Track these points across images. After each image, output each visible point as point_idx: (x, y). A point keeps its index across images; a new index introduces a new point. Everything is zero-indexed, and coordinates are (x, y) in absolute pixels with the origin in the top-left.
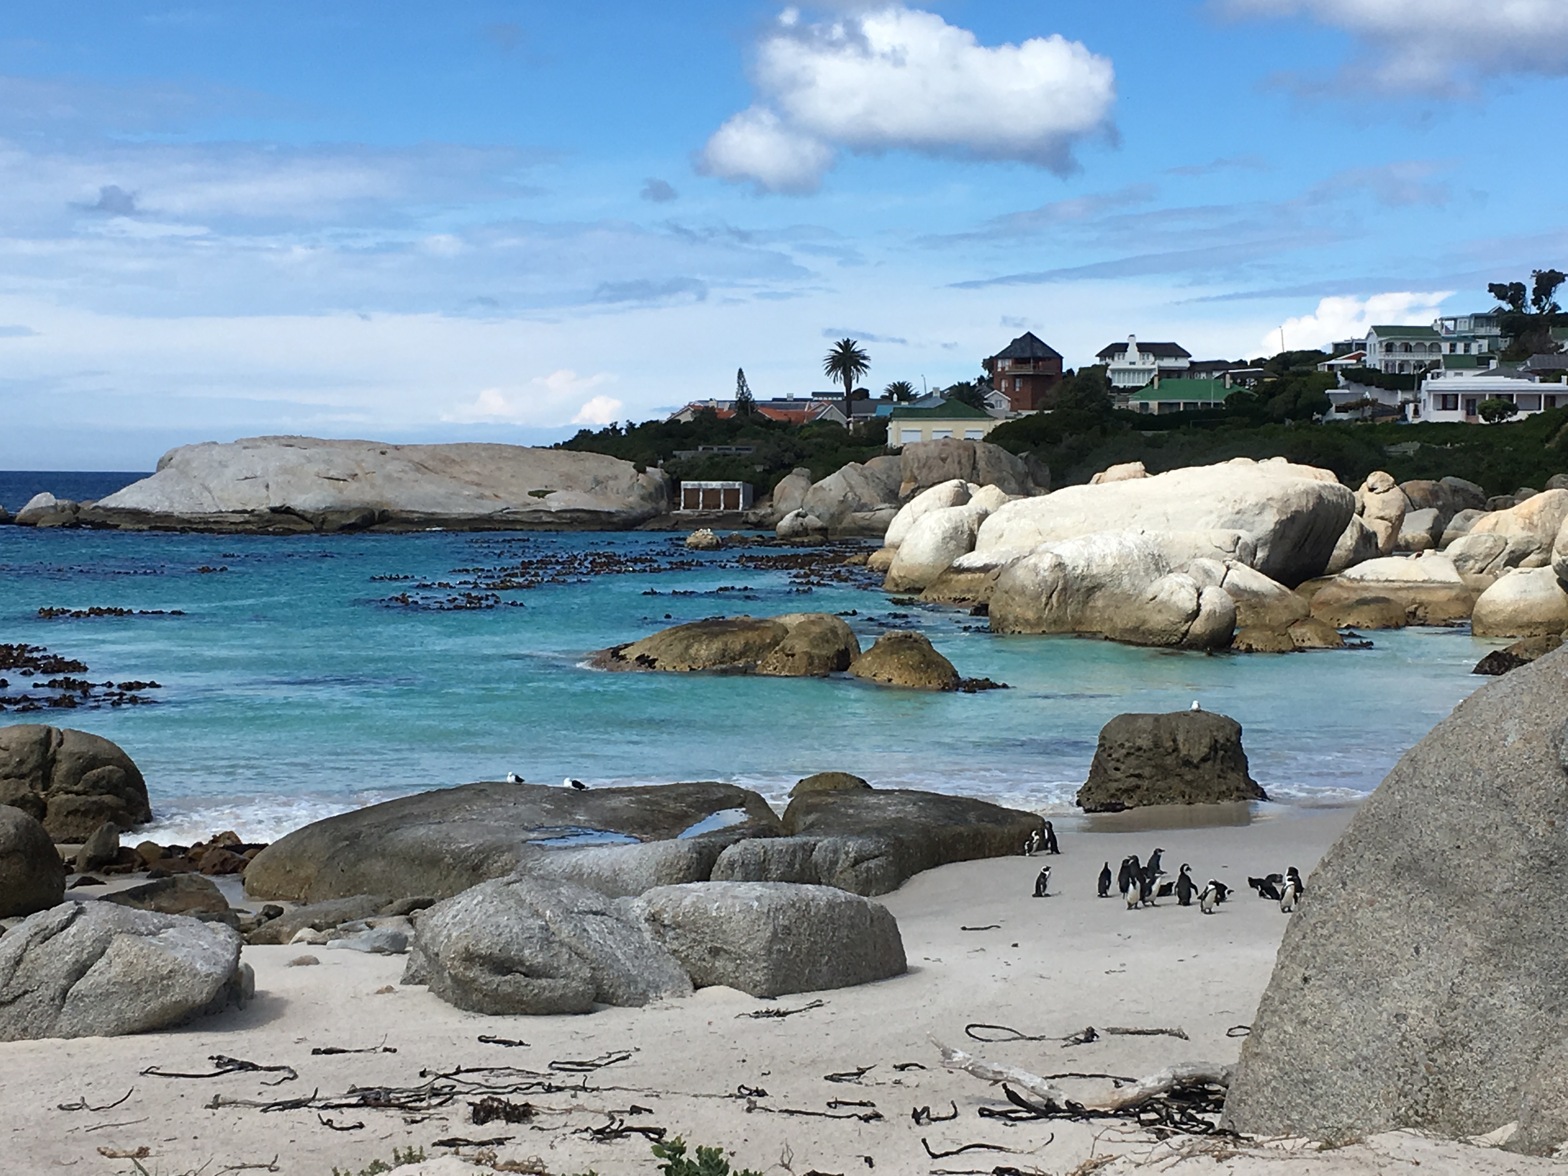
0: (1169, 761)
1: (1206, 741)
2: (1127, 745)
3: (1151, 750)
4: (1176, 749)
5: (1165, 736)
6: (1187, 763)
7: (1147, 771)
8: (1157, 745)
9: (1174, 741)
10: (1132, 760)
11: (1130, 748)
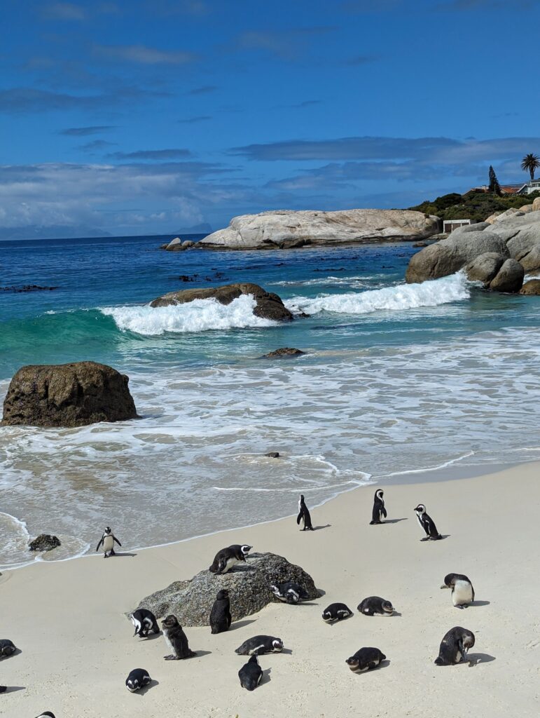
0: (42, 403)
1: (69, 388)
2: (17, 390)
3: (30, 395)
4: (46, 395)
5: (40, 384)
6: (52, 405)
7: (25, 413)
8: (34, 392)
9: (46, 388)
10: (18, 404)
11: (18, 393)
